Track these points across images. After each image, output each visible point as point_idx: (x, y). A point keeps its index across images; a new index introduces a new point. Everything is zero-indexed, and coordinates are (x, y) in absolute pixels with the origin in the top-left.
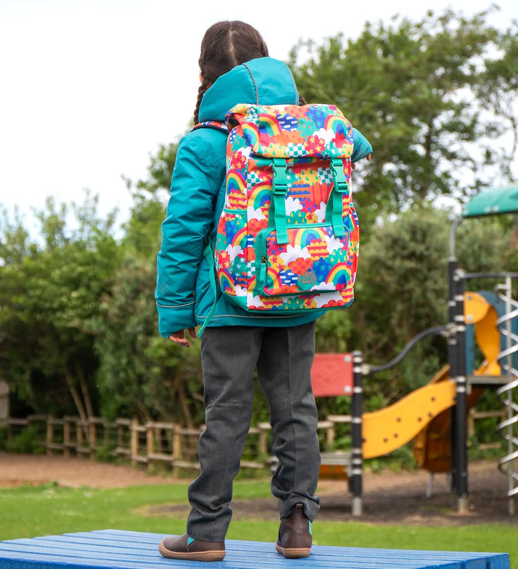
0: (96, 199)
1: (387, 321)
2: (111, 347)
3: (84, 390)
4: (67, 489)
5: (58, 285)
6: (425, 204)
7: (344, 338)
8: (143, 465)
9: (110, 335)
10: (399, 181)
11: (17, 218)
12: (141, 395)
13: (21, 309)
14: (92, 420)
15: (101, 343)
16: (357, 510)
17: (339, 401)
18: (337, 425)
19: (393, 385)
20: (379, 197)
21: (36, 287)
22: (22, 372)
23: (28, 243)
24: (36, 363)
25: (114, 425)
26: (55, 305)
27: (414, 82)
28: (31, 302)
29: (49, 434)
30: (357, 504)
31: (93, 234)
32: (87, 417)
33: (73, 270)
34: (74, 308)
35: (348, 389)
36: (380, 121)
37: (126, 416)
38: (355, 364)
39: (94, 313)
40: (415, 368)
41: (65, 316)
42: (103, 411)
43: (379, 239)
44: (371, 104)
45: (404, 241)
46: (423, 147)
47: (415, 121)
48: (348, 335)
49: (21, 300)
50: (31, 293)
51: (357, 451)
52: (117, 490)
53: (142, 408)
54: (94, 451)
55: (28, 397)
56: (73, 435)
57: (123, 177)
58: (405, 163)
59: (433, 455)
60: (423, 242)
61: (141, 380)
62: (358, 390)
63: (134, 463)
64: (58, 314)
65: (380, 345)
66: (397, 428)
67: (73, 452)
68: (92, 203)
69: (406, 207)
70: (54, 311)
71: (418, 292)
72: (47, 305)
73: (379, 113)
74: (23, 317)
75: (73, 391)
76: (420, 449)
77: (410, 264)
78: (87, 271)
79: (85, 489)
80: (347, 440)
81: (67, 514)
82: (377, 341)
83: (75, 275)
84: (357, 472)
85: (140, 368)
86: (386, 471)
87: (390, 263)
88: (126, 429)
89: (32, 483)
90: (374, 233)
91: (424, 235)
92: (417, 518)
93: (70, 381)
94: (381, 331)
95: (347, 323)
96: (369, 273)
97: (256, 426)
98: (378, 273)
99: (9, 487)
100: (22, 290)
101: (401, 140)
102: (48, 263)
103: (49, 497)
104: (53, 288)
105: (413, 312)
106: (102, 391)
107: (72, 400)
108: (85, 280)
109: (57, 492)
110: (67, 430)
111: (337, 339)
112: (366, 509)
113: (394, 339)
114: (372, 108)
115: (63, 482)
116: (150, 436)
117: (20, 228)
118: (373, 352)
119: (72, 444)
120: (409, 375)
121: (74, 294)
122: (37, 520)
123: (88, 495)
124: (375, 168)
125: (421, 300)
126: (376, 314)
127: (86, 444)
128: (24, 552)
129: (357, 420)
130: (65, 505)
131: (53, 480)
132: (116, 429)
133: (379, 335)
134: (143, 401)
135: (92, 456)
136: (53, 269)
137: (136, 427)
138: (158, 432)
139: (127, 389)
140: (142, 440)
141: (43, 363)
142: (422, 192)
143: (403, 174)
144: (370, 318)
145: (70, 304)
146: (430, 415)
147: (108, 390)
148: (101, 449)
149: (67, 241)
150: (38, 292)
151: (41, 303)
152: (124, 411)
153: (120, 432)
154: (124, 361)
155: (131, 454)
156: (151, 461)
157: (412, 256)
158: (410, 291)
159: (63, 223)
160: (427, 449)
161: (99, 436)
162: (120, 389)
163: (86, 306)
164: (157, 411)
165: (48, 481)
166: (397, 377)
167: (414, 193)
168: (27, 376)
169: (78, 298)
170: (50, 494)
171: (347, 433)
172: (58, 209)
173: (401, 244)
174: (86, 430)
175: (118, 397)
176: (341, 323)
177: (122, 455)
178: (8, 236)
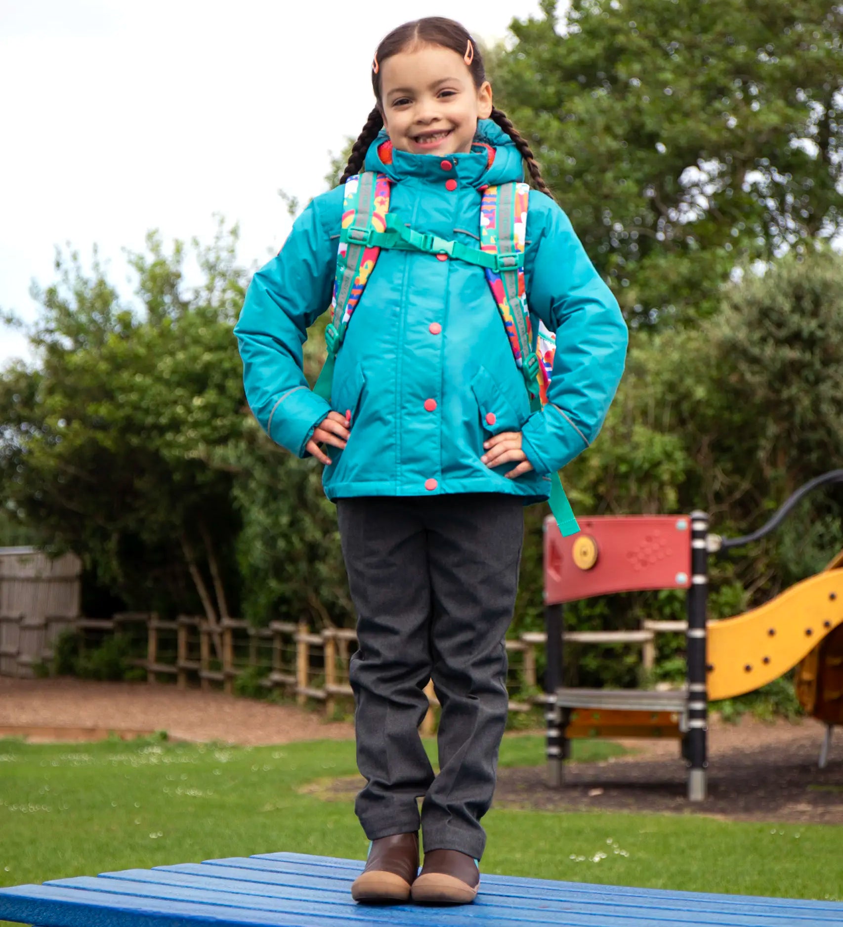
0: (234, 232)
1: (751, 452)
2: (261, 494)
3: (214, 570)
4: (184, 745)
5: (167, 383)
6: (819, 246)
7: (673, 482)
8: (317, 704)
9: (260, 474)
10: (771, 203)
11: (96, 266)
12: (314, 581)
13: (103, 426)
14: (227, 622)
15: (245, 488)
16: (697, 792)
17: (663, 595)
18: (660, 635)
19: (761, 567)
20: (735, 232)
21: (131, 388)
22: (105, 536)
23: (115, 310)
24: (130, 522)
25: (267, 632)
26: (163, 420)
27: (800, 28)
28: (121, 413)
29: (152, 647)
30: (697, 780)
31: (230, 295)
32: (218, 618)
33: (194, 359)
34: (196, 425)
35: (682, 578)
36: (739, 95)
37: (288, 617)
38: (695, 535)
39: (233, 434)
40: (800, 537)
41: (181, 439)
42: (246, 607)
43: (736, 308)
44: (722, 65)
45: (781, 313)
46: (814, 143)
47: (802, 96)
48: (681, 478)
49: (104, 410)
50: (121, 398)
51: (698, 688)
52: (273, 748)
53: (315, 602)
54: (230, 677)
55: (114, 580)
56: (193, 649)
57: (283, 196)
58: (782, 172)
59: (831, 695)
60: (815, 314)
61: (314, 553)
62: (699, 580)
63: (301, 700)
64: (169, 436)
65: (737, 495)
66: (769, 648)
67: (193, 679)
68: (227, 240)
69: (783, 250)
70: (162, 430)
71: (806, 402)
72: (150, 420)
73: (737, 84)
74: (106, 440)
75: (193, 570)
76: (809, 683)
77: (791, 354)
78: (221, 361)
79: (215, 746)
80: (678, 663)
81: (188, 793)
82: (731, 489)
83: (198, 367)
84: (697, 724)
85: (314, 533)
86: (747, 719)
87: (755, 351)
88: (288, 639)
89: (122, 734)
90: (727, 297)
91: (817, 302)
92: (803, 807)
93: (188, 553)
94: (739, 470)
95: (679, 455)
96: (719, 367)
97: (518, 639)
98: (734, 369)
99: (82, 740)
100: (107, 394)
101: (775, 130)
102: (149, 346)
103: (154, 760)
104: (160, 388)
105: (795, 438)
106: (244, 570)
107: (192, 587)
108: (216, 377)
109: (168, 751)
110: (182, 638)
111: (662, 485)
112: (712, 787)
113: (761, 486)
114: (726, 73)
115: (177, 733)
116: (329, 651)
117: (102, 283)
118: (725, 507)
119: (192, 665)
120: (788, 549)
121: (197, 402)
122: (135, 805)
123: (223, 757)
124: (728, 180)
125: (810, 417)
126: (730, 441)
127: (216, 666)
128: (140, 896)
129: (698, 633)
130: (184, 777)
131: (159, 729)
132: (270, 639)
133: (736, 478)
134: (317, 591)
135: (228, 686)
136: (160, 356)
137: (304, 637)
138: (343, 646)
139: (290, 568)
140: (316, 660)
141: (142, 521)
142: (813, 223)
143: (778, 191)
144: (719, 448)
145: (190, 419)
146: (827, 624)
147: (255, 571)
148: (243, 675)
149: (185, 305)
150: (134, 397)
151: (139, 416)
152: (284, 609)
153: (277, 645)
154: (284, 520)
155: (296, 684)
156: (331, 695)
157: (795, 339)
158: (791, 402)
159: (178, 276)
160: (820, 683)
161: (239, 651)
162: (278, 569)
163: (218, 422)
164: (343, 608)
165: (152, 732)
166: (767, 552)
167: (798, 224)
168: (112, 544)
169: (204, 408)
170: (155, 754)
171: (678, 651)
172: (167, 251)
173: (774, 316)
174: (217, 640)
175: (273, 584)
176: (669, 456)
177: (280, 685)
178: (80, 297)
